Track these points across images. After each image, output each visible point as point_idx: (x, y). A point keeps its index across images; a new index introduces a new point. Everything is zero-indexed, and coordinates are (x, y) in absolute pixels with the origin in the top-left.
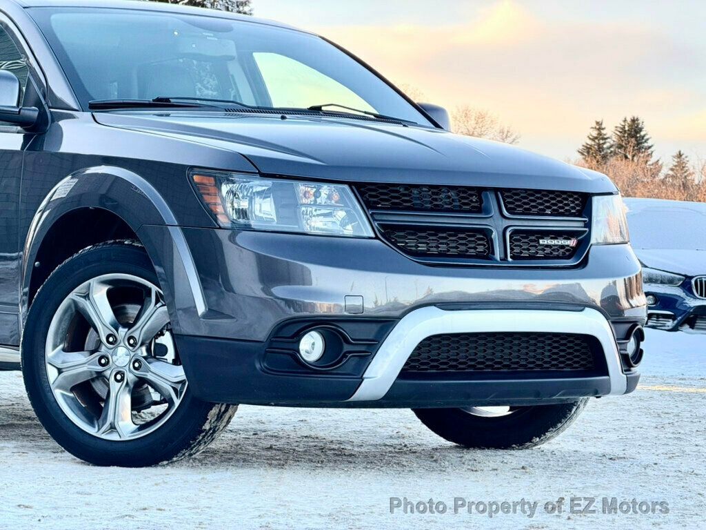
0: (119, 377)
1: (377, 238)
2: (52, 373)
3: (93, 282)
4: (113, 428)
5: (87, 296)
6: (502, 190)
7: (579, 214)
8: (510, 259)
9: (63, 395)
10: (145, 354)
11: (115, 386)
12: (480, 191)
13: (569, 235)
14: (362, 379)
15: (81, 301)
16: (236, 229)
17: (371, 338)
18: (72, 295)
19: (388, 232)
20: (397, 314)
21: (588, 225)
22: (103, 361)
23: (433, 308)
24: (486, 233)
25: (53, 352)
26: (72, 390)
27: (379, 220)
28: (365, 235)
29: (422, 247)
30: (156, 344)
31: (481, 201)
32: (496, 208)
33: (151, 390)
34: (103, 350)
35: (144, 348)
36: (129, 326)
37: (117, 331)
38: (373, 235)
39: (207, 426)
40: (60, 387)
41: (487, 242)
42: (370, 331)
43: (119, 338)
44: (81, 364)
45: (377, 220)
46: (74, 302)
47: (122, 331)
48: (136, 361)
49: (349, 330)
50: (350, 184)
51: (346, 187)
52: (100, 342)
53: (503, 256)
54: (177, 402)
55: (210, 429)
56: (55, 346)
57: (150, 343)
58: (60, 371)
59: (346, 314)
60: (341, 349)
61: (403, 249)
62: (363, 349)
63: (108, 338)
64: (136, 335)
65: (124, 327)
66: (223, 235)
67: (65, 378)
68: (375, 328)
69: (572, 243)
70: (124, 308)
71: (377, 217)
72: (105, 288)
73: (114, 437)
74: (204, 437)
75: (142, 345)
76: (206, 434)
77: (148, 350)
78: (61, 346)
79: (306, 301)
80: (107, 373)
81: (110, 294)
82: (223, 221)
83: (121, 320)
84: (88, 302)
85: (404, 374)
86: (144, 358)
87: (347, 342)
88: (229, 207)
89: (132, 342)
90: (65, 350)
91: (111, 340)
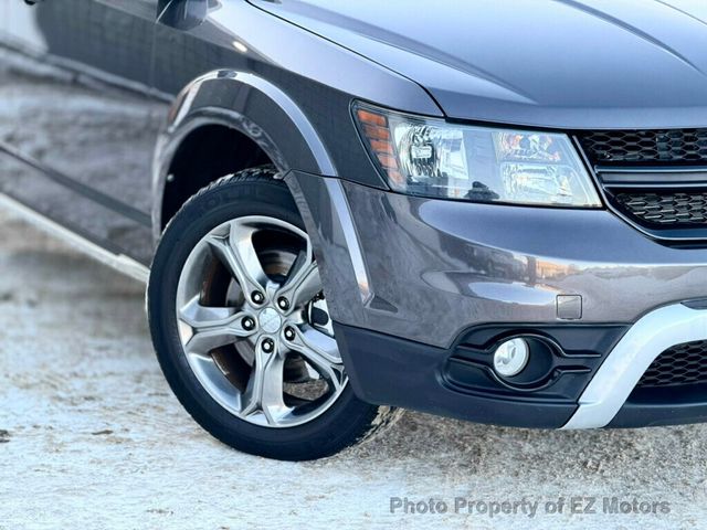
0: (267, 346)
1: (604, 208)
2: (185, 333)
3: (234, 223)
4: (260, 409)
5: (226, 240)
9: (200, 362)
10: (301, 321)
11: (261, 358)
14: (578, 405)
15: (219, 245)
16: (413, 195)
17: (591, 348)
18: (209, 238)
19: (618, 199)
20: (628, 317)
22: (247, 324)
23: (678, 307)
25: (187, 306)
26: (209, 354)
27: (608, 183)
28: (590, 204)
30: (313, 308)
33: (308, 365)
34: (247, 310)
35: (298, 314)
36: (281, 280)
37: (264, 287)
38: (599, 204)
39: (377, 421)
40: (195, 350)
42: (590, 340)
43: (267, 297)
44: (223, 322)
45: (605, 183)
46: (210, 244)
47: (272, 288)
48: (288, 328)
49: (564, 340)
50: (570, 133)
51: (564, 137)
52: (244, 300)
54: (340, 389)
56: (189, 297)
57: (307, 307)
58: (195, 331)
59: (559, 319)
60: (550, 361)
61: (640, 221)
62: (580, 363)
63: (253, 294)
64: (289, 296)
65: (275, 281)
66: (395, 201)
67: (201, 339)
68: (600, 334)
70: (277, 256)
71: (605, 177)
72: (251, 231)
73: (259, 420)
75: (296, 309)
77: (305, 316)
78: (197, 297)
80: (253, 340)
81: (256, 240)
82: (395, 180)
83: (272, 272)
84: (227, 248)
85: (638, 395)
86: (299, 326)
87: (559, 355)
88: (401, 145)
89: (283, 304)
90: (201, 303)
91: (257, 298)
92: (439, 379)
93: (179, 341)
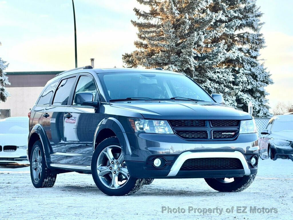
0: (115, 172)
1: (174, 134)
2: (98, 172)
3: (107, 147)
4: (113, 186)
5: (106, 151)
6: (211, 120)
7: (237, 126)
8: (213, 138)
9: (102, 178)
10: (121, 166)
11: (113, 175)
12: (204, 120)
13: (232, 131)
14: (170, 170)
15: (105, 153)
16: (139, 133)
17: (172, 160)
18: (103, 151)
19: (178, 133)
20: (179, 154)
21: (239, 129)
22: (111, 168)
23: (189, 152)
24: (206, 132)
25: (98, 166)
26: (104, 176)
28: (172, 133)
29: (187, 136)
30: (124, 163)
31: (205, 124)
32: (209, 125)
33: (123, 176)
34: (111, 166)
35: (121, 165)
36: (117, 159)
37: (114, 160)
38: (173, 133)
39: (136, 185)
40: (101, 176)
41: (206, 134)
42: (172, 158)
43: (114, 162)
44: (106, 169)
46: (103, 153)
47: (115, 161)
48: (119, 168)
49: (167, 158)
50: (167, 120)
51: (167, 121)
52: (110, 164)
53: (210, 138)
54: (128, 178)
55: (137, 185)
56: (99, 165)
57: (122, 163)
58: (100, 171)
59: (165, 154)
60: (165, 163)
61: (182, 137)
62: (170, 163)
63: (112, 162)
64: (118, 161)
65: (116, 159)
66: (136, 135)
67: (102, 173)
68: (173, 157)
69: (233, 134)
70: (117, 154)
71: (175, 129)
72: (111, 149)
73: (114, 188)
74: (136, 188)
75: (120, 164)
76: (137, 187)
77: (122, 165)
78: (101, 165)
79: (157, 151)
80: (112, 172)
81: (112, 151)
82: (136, 131)
83: (115, 157)
84: (106, 153)
85: (181, 169)
86: (121, 167)
87: (166, 161)
88: (137, 127)
89: (117, 163)
90: (102, 166)
91: (112, 163)
92: (144, 168)
93: (97, 174)
